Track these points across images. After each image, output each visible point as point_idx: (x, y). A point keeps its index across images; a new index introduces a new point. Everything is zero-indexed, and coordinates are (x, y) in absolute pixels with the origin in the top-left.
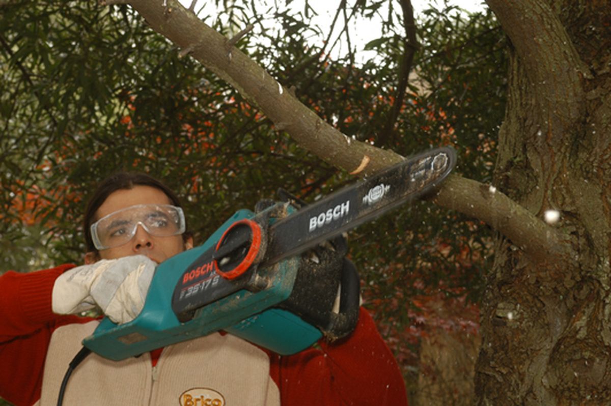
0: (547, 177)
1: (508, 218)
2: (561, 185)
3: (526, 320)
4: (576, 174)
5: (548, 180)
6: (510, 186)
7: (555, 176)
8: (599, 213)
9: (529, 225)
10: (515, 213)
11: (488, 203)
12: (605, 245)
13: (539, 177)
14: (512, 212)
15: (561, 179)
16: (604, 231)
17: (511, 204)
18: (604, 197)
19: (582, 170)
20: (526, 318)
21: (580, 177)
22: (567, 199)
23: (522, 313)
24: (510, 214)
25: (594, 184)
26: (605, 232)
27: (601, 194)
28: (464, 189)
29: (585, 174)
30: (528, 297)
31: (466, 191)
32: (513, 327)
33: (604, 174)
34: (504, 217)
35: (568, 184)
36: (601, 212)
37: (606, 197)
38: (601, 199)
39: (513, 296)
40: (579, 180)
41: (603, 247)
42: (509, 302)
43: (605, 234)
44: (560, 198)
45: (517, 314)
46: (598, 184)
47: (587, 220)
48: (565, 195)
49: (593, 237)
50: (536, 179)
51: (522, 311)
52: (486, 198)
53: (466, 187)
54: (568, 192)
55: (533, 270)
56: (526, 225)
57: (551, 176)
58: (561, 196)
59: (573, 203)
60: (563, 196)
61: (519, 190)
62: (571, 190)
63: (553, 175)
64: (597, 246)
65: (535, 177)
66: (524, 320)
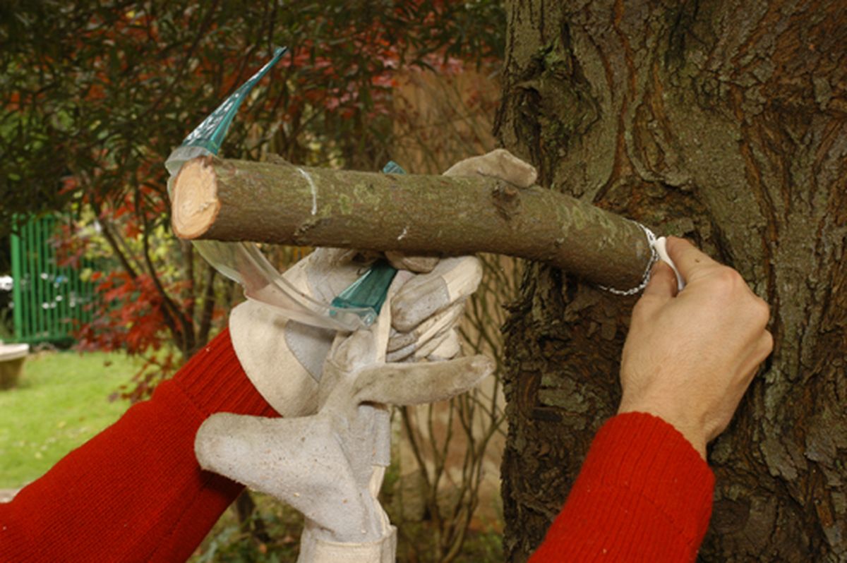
0: (620, 102)
1: (557, 245)
2: (651, 121)
3: (601, 413)
4: (682, 98)
5: (623, 109)
6: (541, 110)
7: (638, 100)
8: (738, 183)
10: (572, 228)
11: (514, 228)
12: (756, 255)
13: (602, 100)
14: (565, 228)
15: (650, 108)
16: (752, 224)
17: (562, 210)
18: (745, 149)
19: (696, 91)
20: (602, 409)
21: (691, 105)
22: (668, 155)
23: (591, 400)
24: (561, 236)
25: (723, 120)
26: (755, 226)
27: (741, 142)
28: (459, 211)
29: (702, 99)
30: (602, 367)
31: (462, 215)
32: (576, 428)
33: (744, 99)
34: (550, 244)
35: (667, 118)
36: (743, 182)
37: (751, 149)
38: (740, 151)
39: (571, 362)
40: (689, 111)
41: (752, 259)
42: (563, 376)
43: (755, 230)
44: (652, 149)
45: (583, 402)
46: (732, 121)
47: (713, 201)
48: (664, 146)
49: (729, 237)
50: (598, 105)
51: (592, 394)
52: (507, 218)
53: (463, 205)
54: (669, 137)
55: (608, 314)
56: (597, 246)
57: (629, 100)
58: (654, 146)
59: (681, 162)
60: (658, 145)
61: (561, 124)
62: (674, 132)
63: (633, 100)
64: (740, 258)
65: (595, 99)
66: (596, 413)
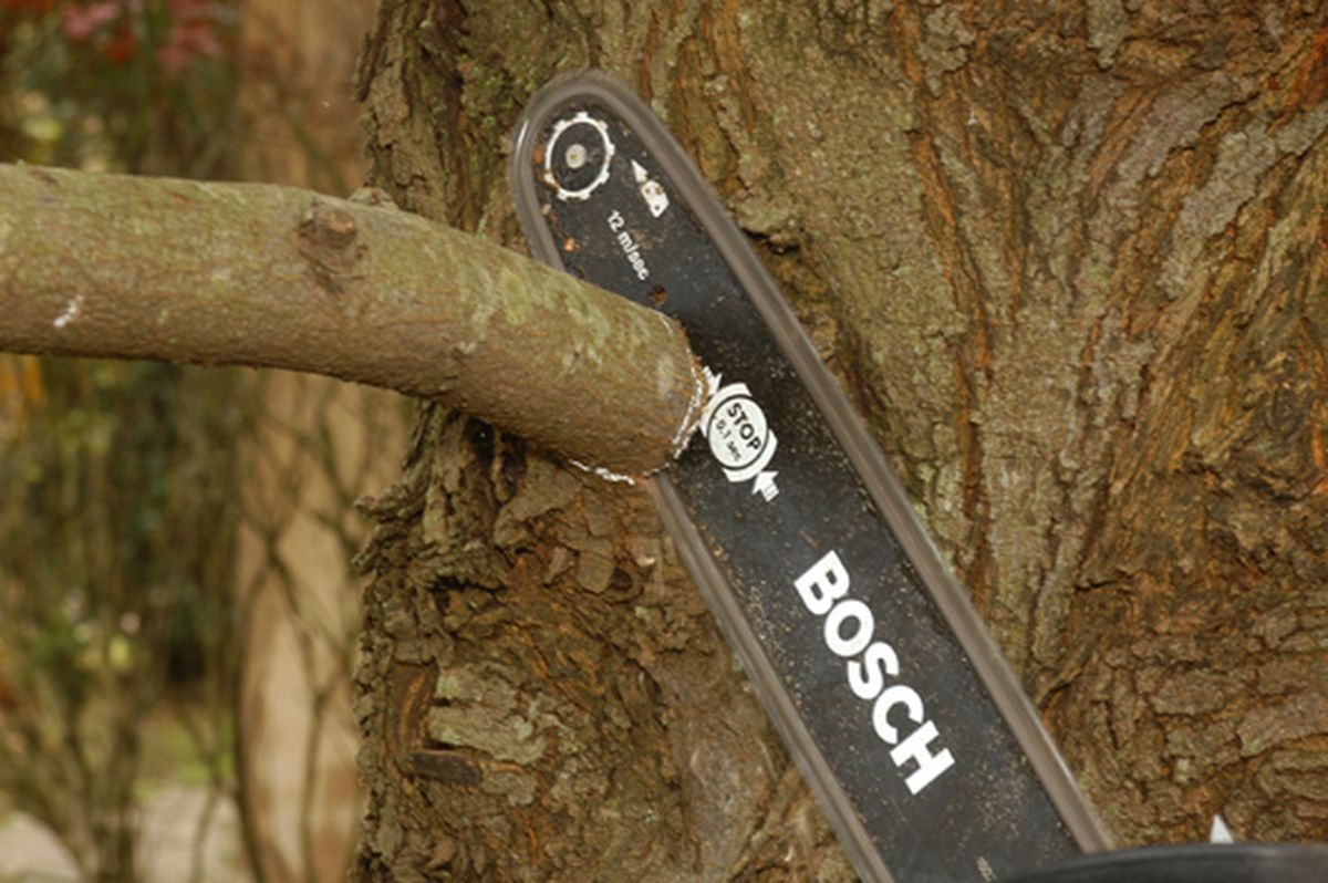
0: (644, 29)
1: (459, 356)
2: (712, 77)
3: (573, 765)
4: (782, 25)
5: (651, 45)
7: (684, 26)
8: (906, 231)
9: (567, 361)
10: (496, 319)
11: (352, 312)
12: (941, 402)
13: (603, 23)
14: (480, 317)
15: (711, 45)
16: (933, 327)
18: (924, 152)
19: (815, 10)
20: (575, 755)
21: (803, 41)
22: (746, 158)
23: (550, 733)
24: (468, 334)
25: (875, 80)
26: (940, 333)
27: (914, 134)
28: (210, 265)
29: (828, 27)
30: (578, 656)
31: (220, 276)
32: (512, 800)
33: (924, 32)
34: (441, 354)
35: (747, 71)
36: (915, 227)
37: (937, 151)
38: (911, 156)
39: (507, 641)
40: (798, 57)
41: (931, 409)
42: (487, 674)
43: (938, 343)
44: (712, 144)
45: (532, 739)
46: (895, 84)
47: (847, 270)
48: (740, 138)
49: (879, 357)
50: (591, 35)
51: (551, 719)
52: (332, 287)
53: (223, 250)
54: (752, 115)
55: (593, 528)
56: (558, 365)
57: (664, 24)
58: (718, 136)
59: (776, 173)
60: (725, 134)
61: (508, 77)
62: (763, 106)
63: (672, 25)
64: (902, 406)
65: (586, 21)
66: (560, 766)
